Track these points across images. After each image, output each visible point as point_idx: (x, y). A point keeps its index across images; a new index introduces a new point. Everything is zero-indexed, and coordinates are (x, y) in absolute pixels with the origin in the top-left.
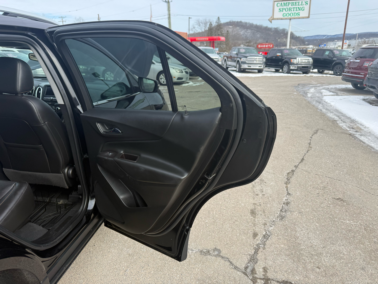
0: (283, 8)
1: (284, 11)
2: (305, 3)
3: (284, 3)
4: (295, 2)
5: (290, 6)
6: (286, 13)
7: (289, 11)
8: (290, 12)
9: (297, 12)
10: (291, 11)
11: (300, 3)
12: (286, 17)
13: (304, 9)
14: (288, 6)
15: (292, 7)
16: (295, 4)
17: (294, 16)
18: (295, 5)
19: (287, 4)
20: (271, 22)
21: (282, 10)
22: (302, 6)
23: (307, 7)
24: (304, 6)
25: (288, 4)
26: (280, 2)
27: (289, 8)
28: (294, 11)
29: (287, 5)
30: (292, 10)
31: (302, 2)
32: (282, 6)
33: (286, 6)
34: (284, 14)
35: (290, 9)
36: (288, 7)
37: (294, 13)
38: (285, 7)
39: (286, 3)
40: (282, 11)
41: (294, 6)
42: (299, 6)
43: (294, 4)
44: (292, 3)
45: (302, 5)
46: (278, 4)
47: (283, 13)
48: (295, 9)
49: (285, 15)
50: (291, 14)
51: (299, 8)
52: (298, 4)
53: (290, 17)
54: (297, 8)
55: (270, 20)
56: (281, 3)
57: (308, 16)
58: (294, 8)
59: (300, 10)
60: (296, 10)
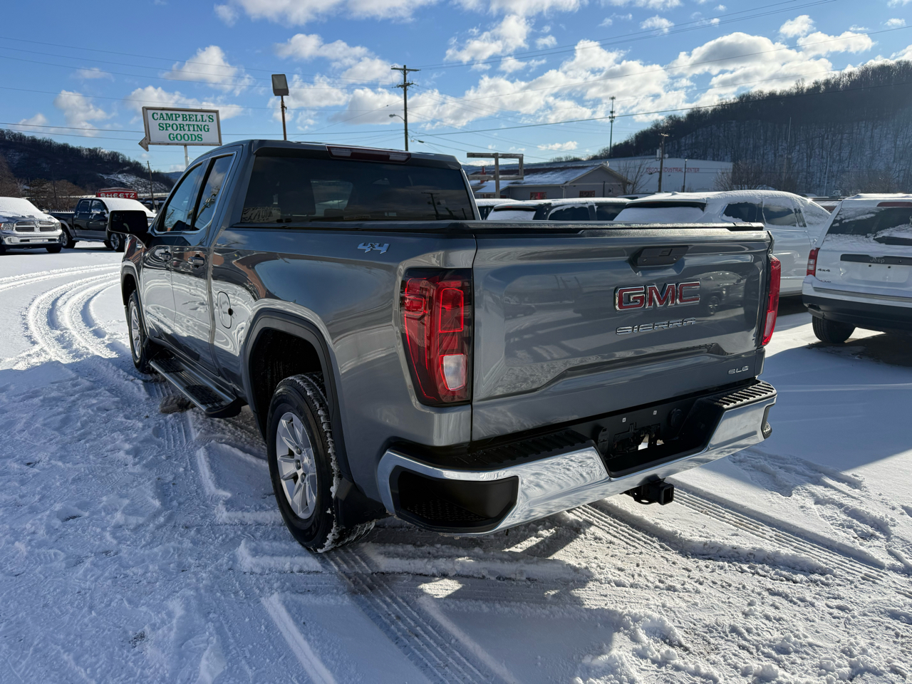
0: (166, 124)
1: (170, 129)
2: (208, 119)
3: (167, 114)
4: (189, 115)
5: (180, 121)
6: (175, 133)
7: (180, 130)
8: (182, 133)
9: (196, 133)
10: (184, 130)
11: (199, 118)
12: (176, 141)
13: (208, 129)
14: (176, 120)
15: (185, 123)
16: (190, 118)
17: (192, 140)
18: (190, 120)
19: (174, 116)
20: (147, 149)
21: (164, 126)
22: (203, 124)
23: (213, 126)
24: (207, 123)
25: (176, 117)
26: (159, 112)
27: (180, 125)
28: (189, 130)
29: (174, 119)
30: (186, 128)
31: (202, 116)
32: (164, 119)
33: (172, 120)
34: (172, 136)
35: (181, 127)
36: (177, 123)
37: (191, 135)
38: (171, 122)
39: (172, 115)
40: (167, 130)
41: (188, 122)
42: (199, 123)
43: (188, 117)
44: (183, 115)
45: (202, 121)
46: (155, 115)
47: (168, 133)
48: (191, 128)
49: (174, 138)
50: (186, 136)
51: (198, 126)
52: (194, 118)
53: (183, 141)
54: (194, 125)
55: (144, 144)
56: (161, 114)
57: (218, 141)
58: (189, 125)
59: (201, 130)
60: (194, 130)
